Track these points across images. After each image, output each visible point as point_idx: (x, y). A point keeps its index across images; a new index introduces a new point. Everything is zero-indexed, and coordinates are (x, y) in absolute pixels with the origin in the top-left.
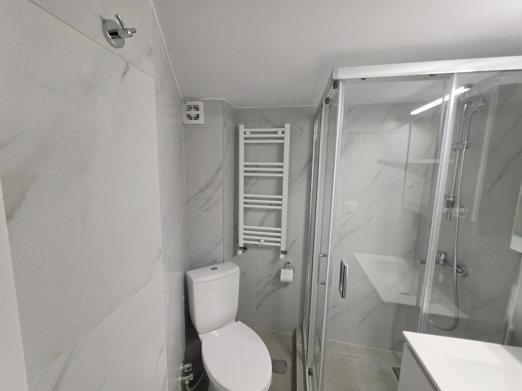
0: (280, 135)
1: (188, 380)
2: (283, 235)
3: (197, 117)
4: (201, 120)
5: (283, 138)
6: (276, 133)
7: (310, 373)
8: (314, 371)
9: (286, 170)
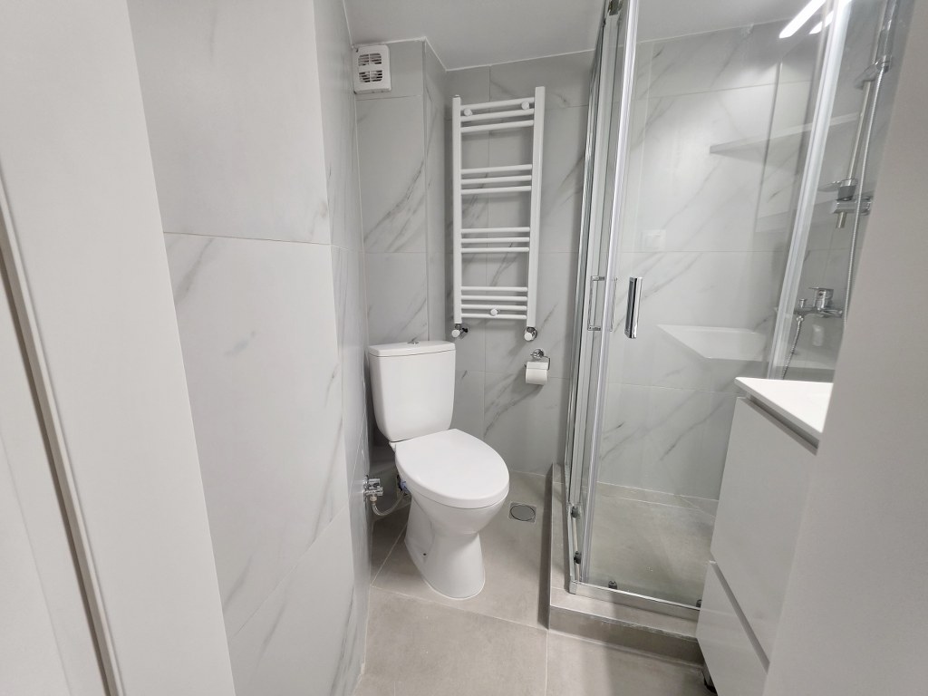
0: (526, 111)
1: (376, 495)
2: (531, 299)
3: (379, 76)
4: (385, 83)
5: (531, 117)
6: (519, 107)
7: (574, 514)
8: (580, 511)
9: (536, 178)
